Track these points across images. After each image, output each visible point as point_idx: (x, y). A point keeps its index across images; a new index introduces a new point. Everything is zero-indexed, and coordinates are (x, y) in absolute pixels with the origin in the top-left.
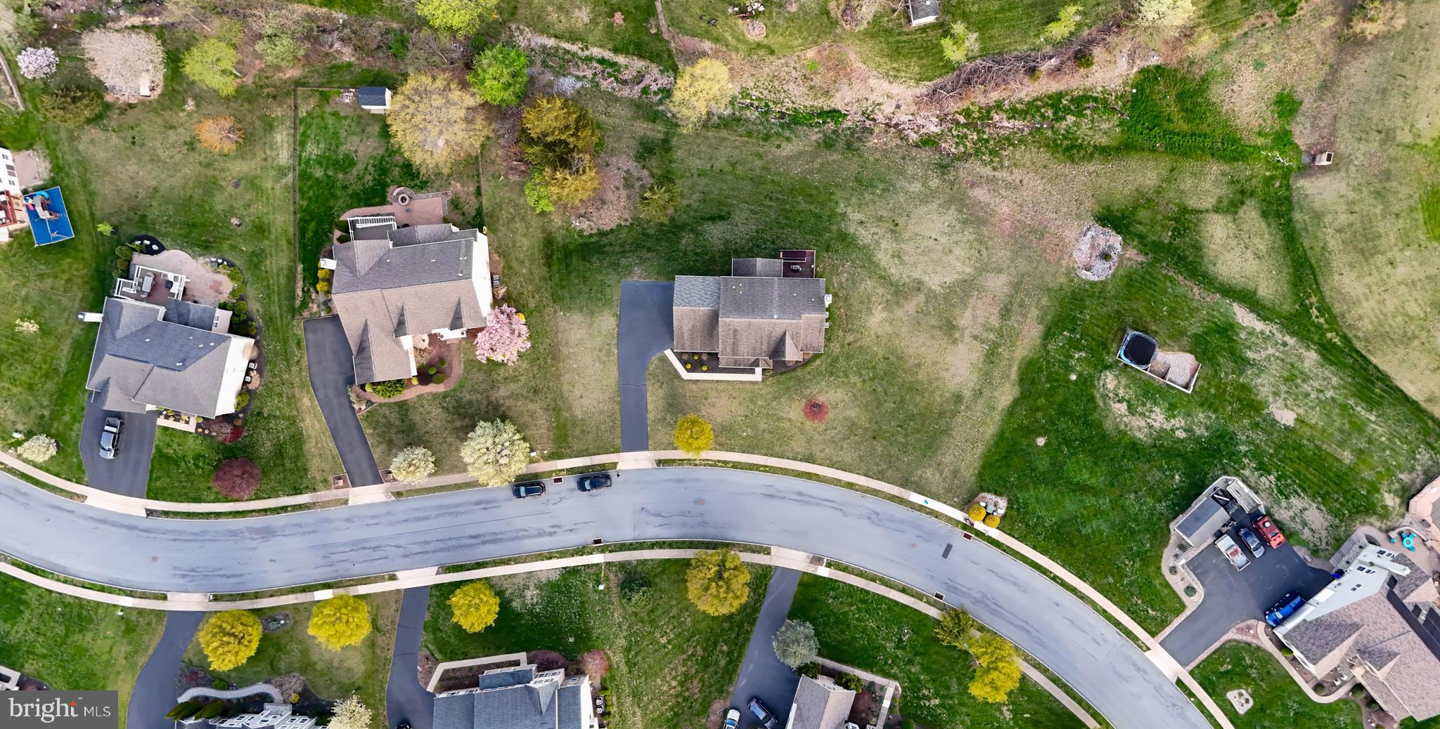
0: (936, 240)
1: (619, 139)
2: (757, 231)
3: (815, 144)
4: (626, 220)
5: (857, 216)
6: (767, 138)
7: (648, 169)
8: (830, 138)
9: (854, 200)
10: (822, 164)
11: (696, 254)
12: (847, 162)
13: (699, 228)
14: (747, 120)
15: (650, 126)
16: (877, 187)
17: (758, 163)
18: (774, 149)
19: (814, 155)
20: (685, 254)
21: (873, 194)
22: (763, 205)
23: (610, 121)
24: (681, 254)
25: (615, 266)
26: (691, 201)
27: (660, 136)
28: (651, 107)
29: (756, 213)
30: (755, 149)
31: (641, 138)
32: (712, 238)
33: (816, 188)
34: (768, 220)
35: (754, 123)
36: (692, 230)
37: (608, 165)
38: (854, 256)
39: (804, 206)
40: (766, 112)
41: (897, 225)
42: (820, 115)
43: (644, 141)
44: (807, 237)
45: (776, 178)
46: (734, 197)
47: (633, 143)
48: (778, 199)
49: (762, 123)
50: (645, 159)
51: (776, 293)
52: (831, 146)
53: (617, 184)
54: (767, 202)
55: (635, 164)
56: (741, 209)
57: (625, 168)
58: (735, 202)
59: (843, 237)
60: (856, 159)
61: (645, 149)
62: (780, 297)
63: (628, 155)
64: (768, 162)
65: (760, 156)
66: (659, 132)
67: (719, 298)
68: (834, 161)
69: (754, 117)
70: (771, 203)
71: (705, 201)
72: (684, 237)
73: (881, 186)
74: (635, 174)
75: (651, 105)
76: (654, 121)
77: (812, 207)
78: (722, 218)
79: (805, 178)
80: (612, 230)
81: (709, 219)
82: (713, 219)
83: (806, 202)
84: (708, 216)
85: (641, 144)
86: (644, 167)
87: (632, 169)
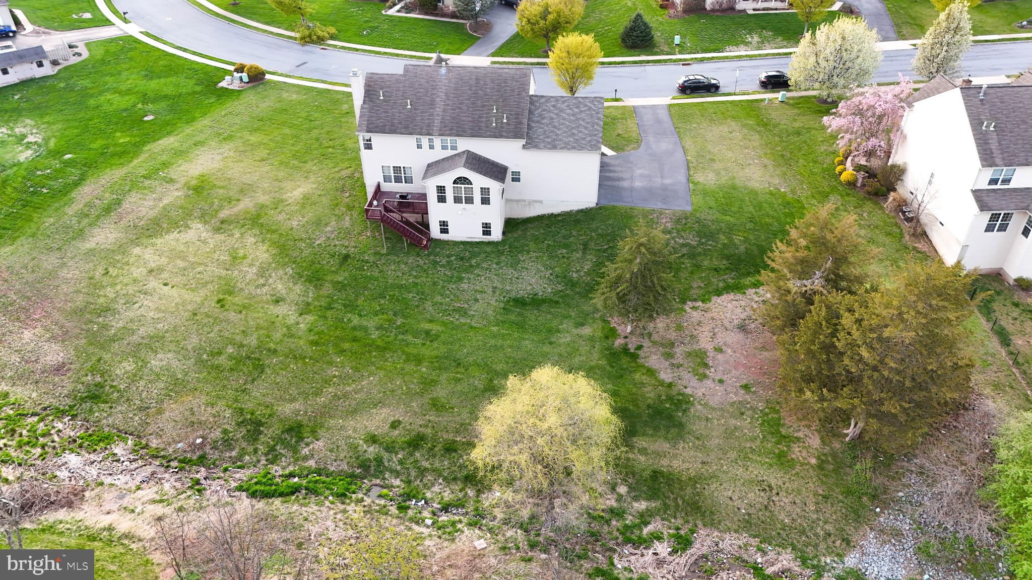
0: (166, 285)
1: (729, 433)
2: (461, 279)
3: (321, 432)
4: (694, 308)
5: (280, 310)
6: (416, 442)
7: (662, 383)
8: (287, 446)
9: (277, 336)
10: (318, 393)
11: (566, 246)
12: (268, 400)
13: (560, 287)
14: (450, 480)
15: (665, 462)
16: (231, 357)
17: (440, 392)
18: (405, 419)
19: (326, 412)
20: (585, 246)
21: (241, 346)
22: (444, 324)
23: (756, 471)
24: (592, 245)
25: (706, 233)
26: (575, 331)
27: (641, 442)
28: (666, 507)
29: (457, 310)
30: (444, 419)
31: (680, 436)
32: (538, 271)
33: (342, 352)
34: (438, 299)
35: (438, 473)
36: (572, 284)
37: (746, 387)
38: (306, 252)
39: (371, 323)
40: (408, 496)
41: (219, 301)
42: (295, 490)
43: (674, 431)
44: (376, 274)
45: (410, 367)
46: (495, 337)
47: (698, 427)
48: (416, 334)
49: (422, 472)
50: (670, 398)
51: (439, 110)
52: (290, 430)
53: (720, 356)
54: (435, 328)
55: (688, 391)
56: (484, 316)
57: (708, 383)
58: (495, 329)
59: (314, 278)
60: (250, 406)
61: (670, 417)
62: (432, 104)
63: (706, 405)
64: (421, 395)
65: (436, 405)
66: (643, 451)
67: (531, 112)
68: (293, 400)
69: (436, 489)
70: (427, 326)
71: (550, 331)
72: (588, 274)
73: (222, 360)
74: (686, 376)
75: (664, 512)
76: (656, 475)
77: (356, 320)
78: (519, 302)
79: (356, 370)
80: (719, 293)
81: (544, 301)
82: (536, 302)
83: (365, 329)
84: (544, 308)
85: (681, 426)
86: (670, 385)
87: (694, 382)
